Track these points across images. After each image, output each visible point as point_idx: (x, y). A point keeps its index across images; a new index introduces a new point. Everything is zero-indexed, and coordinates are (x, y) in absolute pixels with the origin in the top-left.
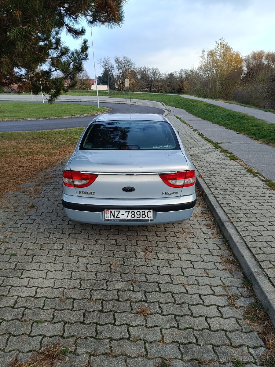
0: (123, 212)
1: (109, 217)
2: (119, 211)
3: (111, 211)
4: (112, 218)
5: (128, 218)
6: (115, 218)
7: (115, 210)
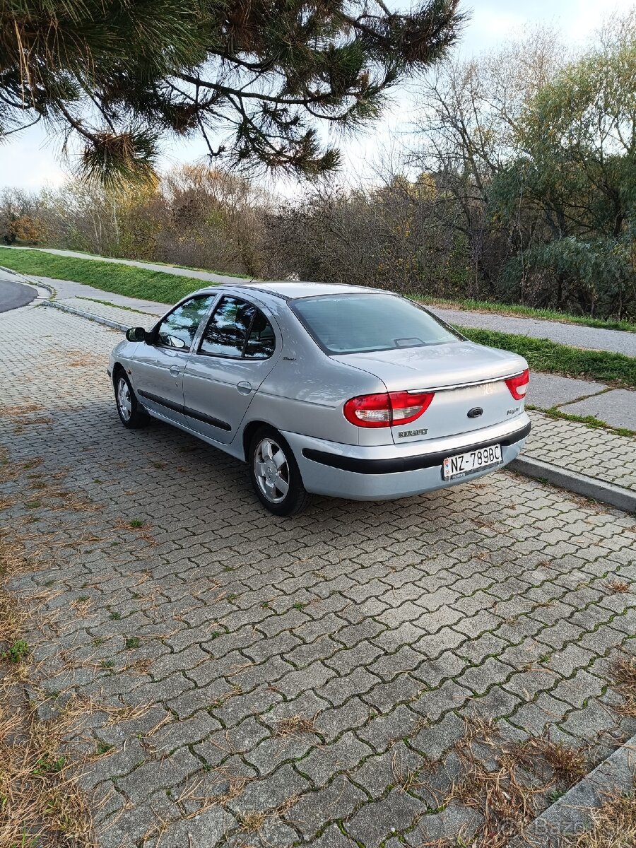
0: (467, 456)
1: (451, 471)
2: (463, 457)
3: (452, 460)
4: (455, 472)
5: (475, 467)
6: (459, 472)
7: (457, 456)
